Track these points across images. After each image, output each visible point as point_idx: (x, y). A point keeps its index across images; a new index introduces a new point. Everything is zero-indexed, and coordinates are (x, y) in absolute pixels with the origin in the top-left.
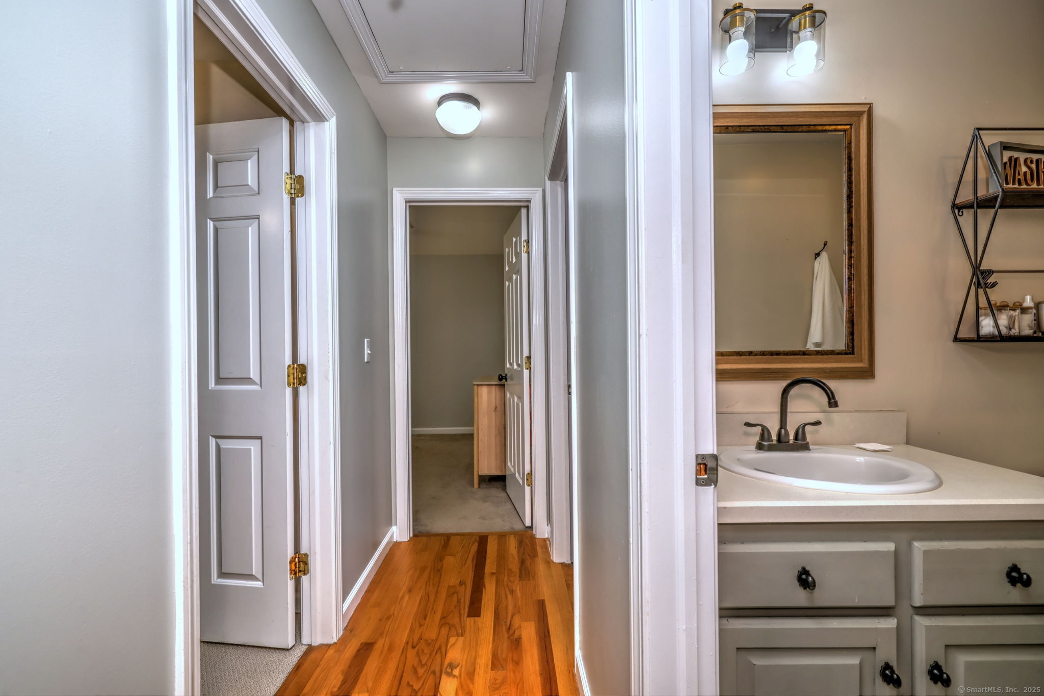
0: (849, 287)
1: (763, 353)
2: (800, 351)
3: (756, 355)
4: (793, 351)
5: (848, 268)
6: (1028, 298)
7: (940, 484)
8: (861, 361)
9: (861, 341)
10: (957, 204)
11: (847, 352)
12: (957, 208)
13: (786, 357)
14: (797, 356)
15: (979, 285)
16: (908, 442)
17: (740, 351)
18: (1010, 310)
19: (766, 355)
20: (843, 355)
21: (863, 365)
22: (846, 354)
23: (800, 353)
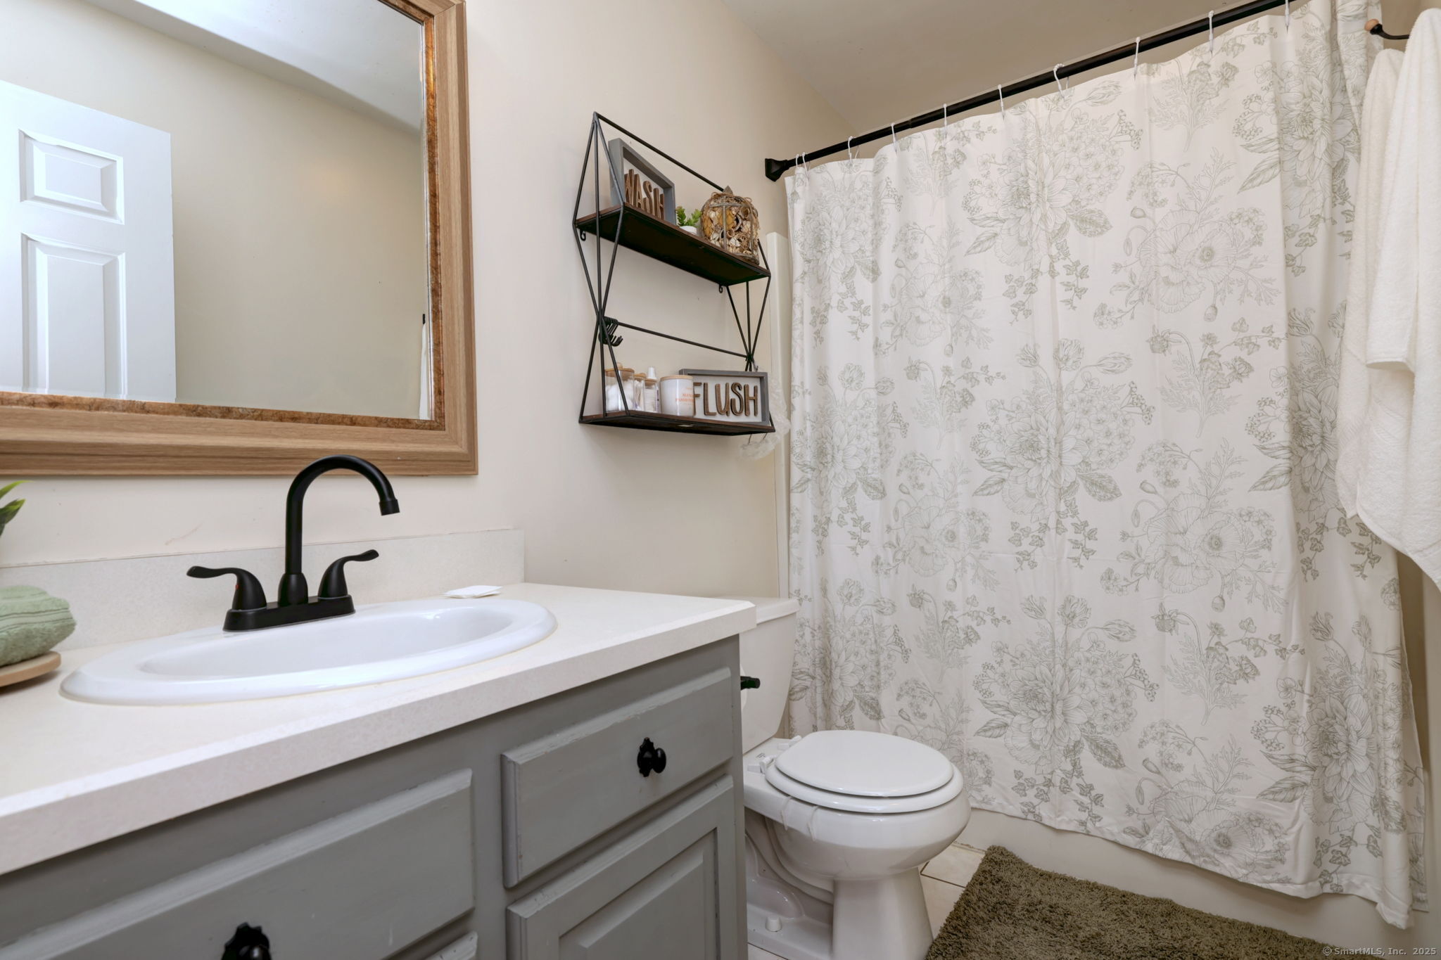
0: (433, 307)
1: (260, 415)
2: (344, 417)
3: (241, 417)
4: (330, 415)
5: (432, 272)
6: (652, 370)
7: (554, 628)
8: (456, 442)
9: (455, 406)
10: (578, 220)
11: (432, 424)
12: (579, 227)
13: (313, 426)
14: (337, 427)
15: (604, 341)
16: (526, 580)
17: (198, 406)
18: (635, 379)
19: (266, 419)
20: (426, 429)
21: (460, 448)
22: (431, 428)
23: (345, 420)
